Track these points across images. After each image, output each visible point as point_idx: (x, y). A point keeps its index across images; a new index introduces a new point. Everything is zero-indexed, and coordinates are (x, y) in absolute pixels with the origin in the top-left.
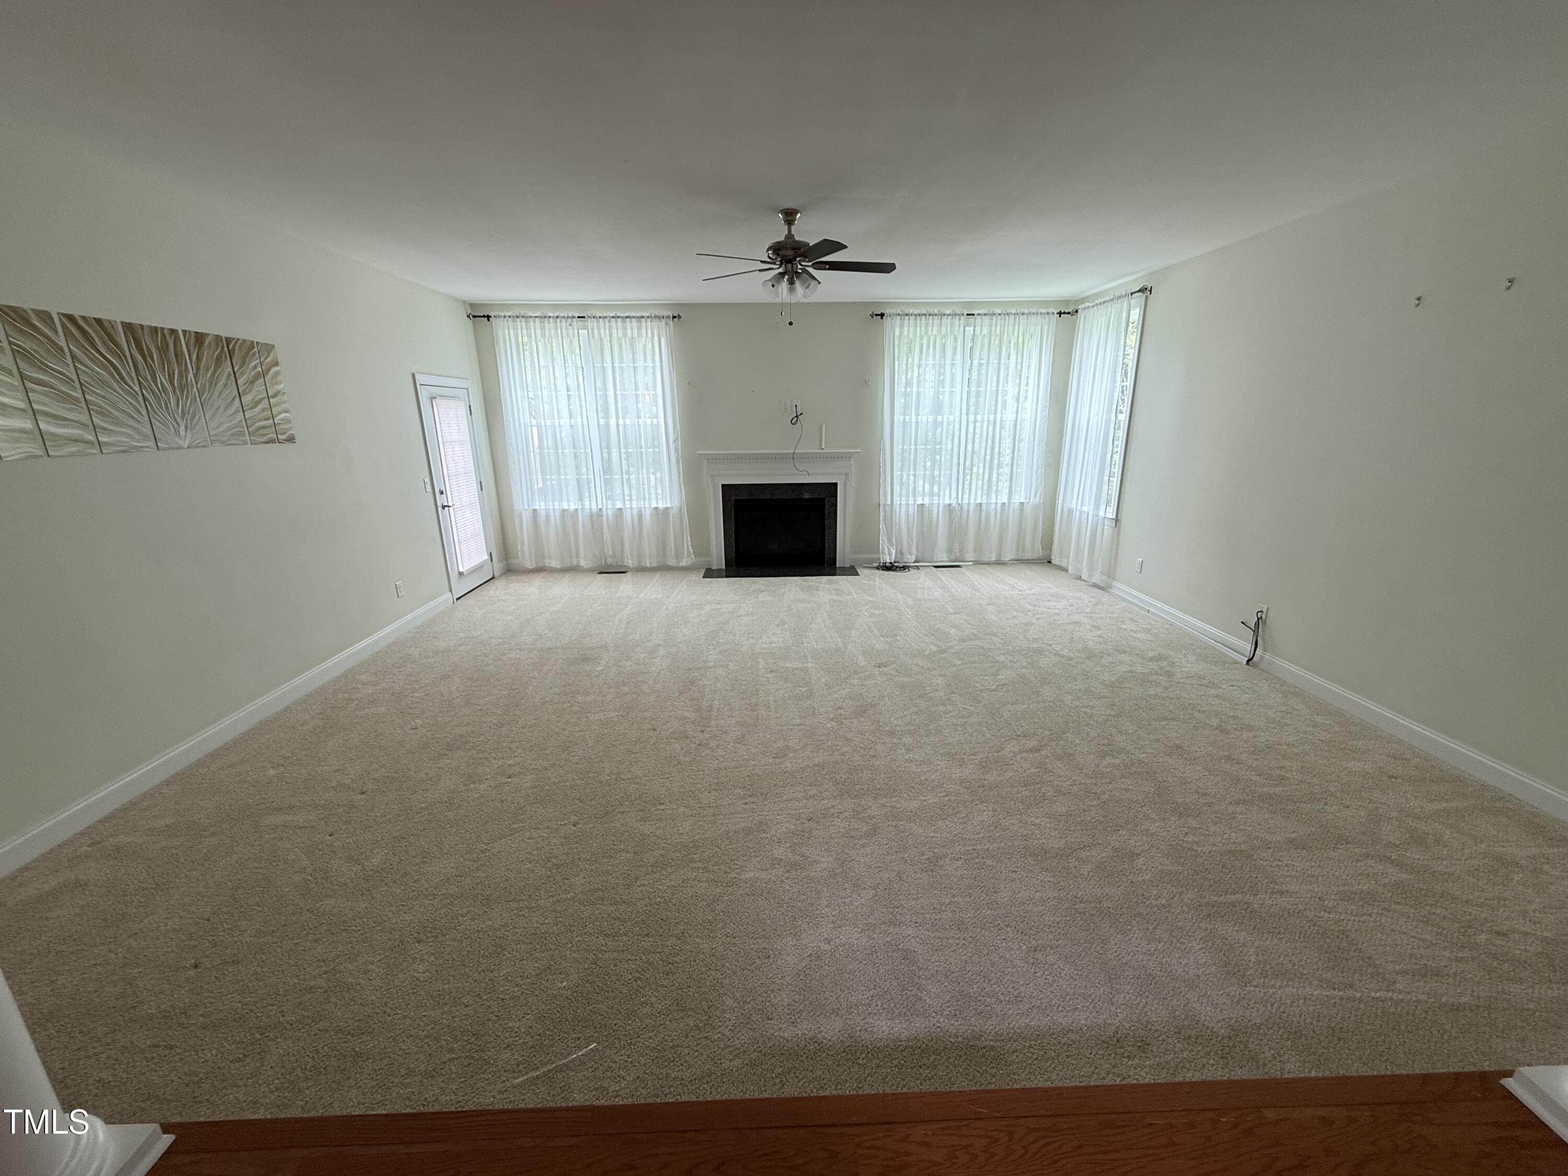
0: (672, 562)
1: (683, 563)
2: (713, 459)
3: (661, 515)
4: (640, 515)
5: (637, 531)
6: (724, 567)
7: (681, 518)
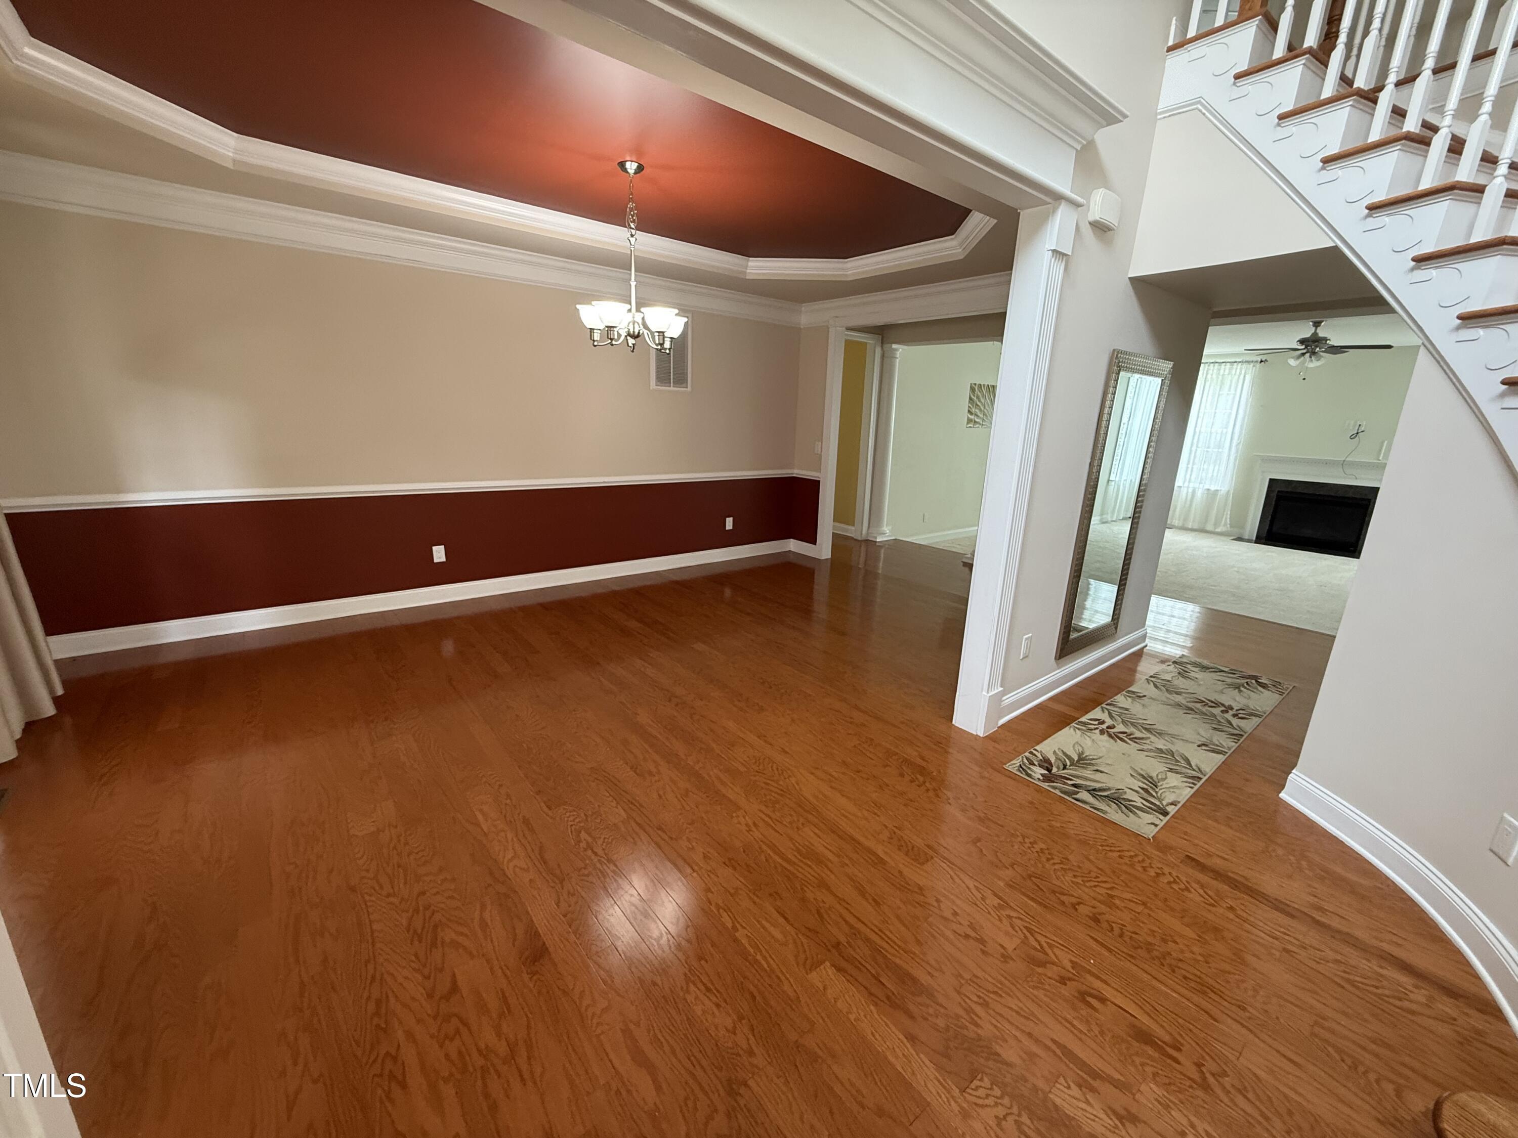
1: (1219, 530)
2: (1266, 460)
3: (1212, 495)
6: (1254, 539)
7: (1227, 500)
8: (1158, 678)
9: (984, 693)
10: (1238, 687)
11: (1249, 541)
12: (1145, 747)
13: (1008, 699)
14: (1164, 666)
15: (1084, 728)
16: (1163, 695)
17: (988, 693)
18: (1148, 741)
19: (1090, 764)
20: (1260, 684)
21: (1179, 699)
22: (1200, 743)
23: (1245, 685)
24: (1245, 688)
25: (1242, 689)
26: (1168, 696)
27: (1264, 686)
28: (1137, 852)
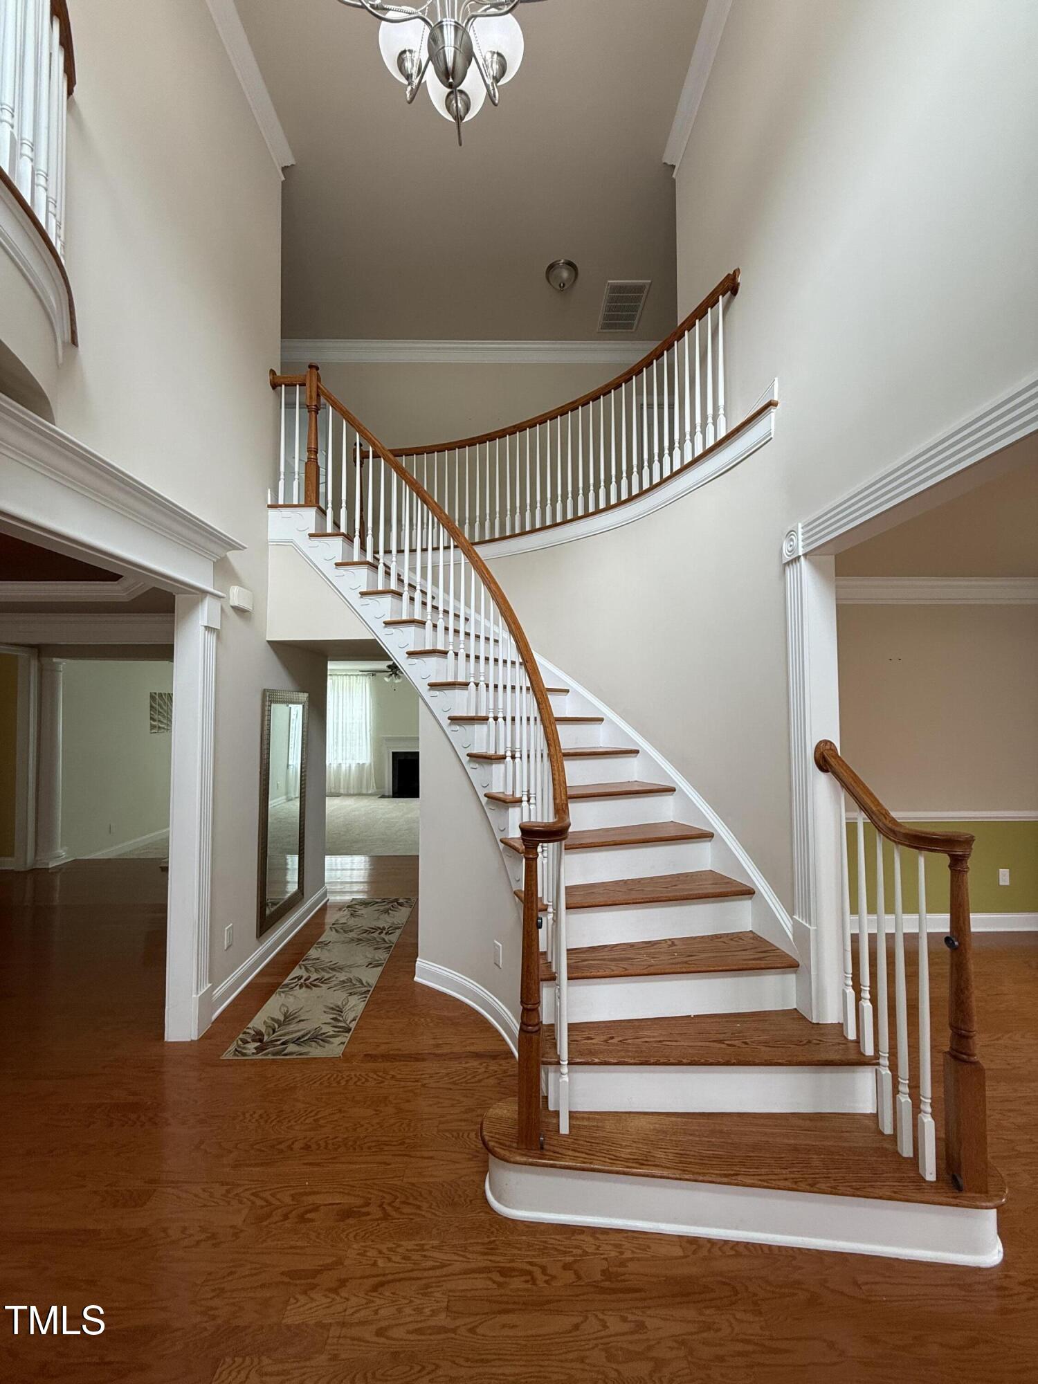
0: (364, 791)
1: (370, 792)
2: (388, 739)
3: (361, 767)
4: (350, 767)
5: (348, 775)
6: (391, 794)
7: (371, 769)
8: (338, 924)
9: (194, 996)
10: (386, 911)
11: (388, 797)
12: (332, 984)
13: (218, 992)
14: (341, 913)
15: (287, 989)
16: (343, 937)
17: (197, 993)
18: (334, 979)
19: (293, 1019)
20: (399, 904)
21: (352, 935)
22: (367, 964)
23: (392, 908)
24: (392, 910)
25: (390, 911)
26: (346, 935)
27: (401, 904)
28: (332, 1072)
